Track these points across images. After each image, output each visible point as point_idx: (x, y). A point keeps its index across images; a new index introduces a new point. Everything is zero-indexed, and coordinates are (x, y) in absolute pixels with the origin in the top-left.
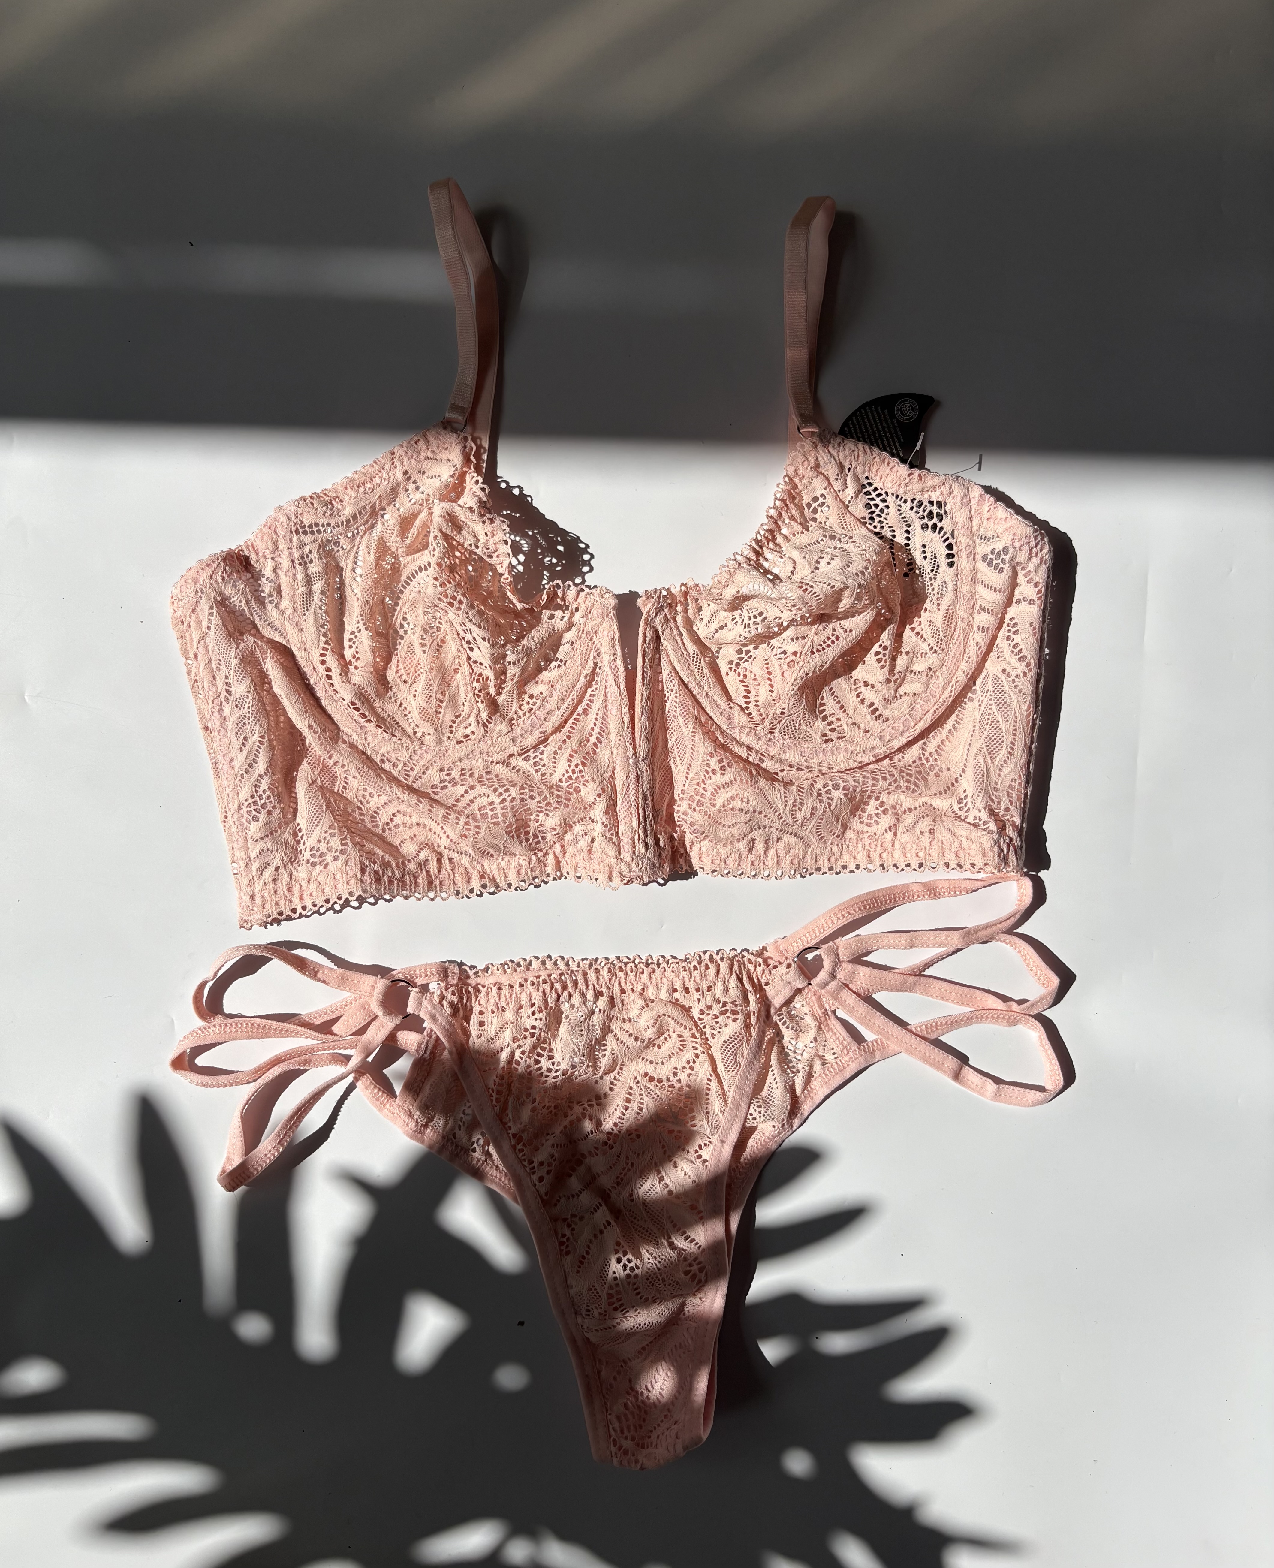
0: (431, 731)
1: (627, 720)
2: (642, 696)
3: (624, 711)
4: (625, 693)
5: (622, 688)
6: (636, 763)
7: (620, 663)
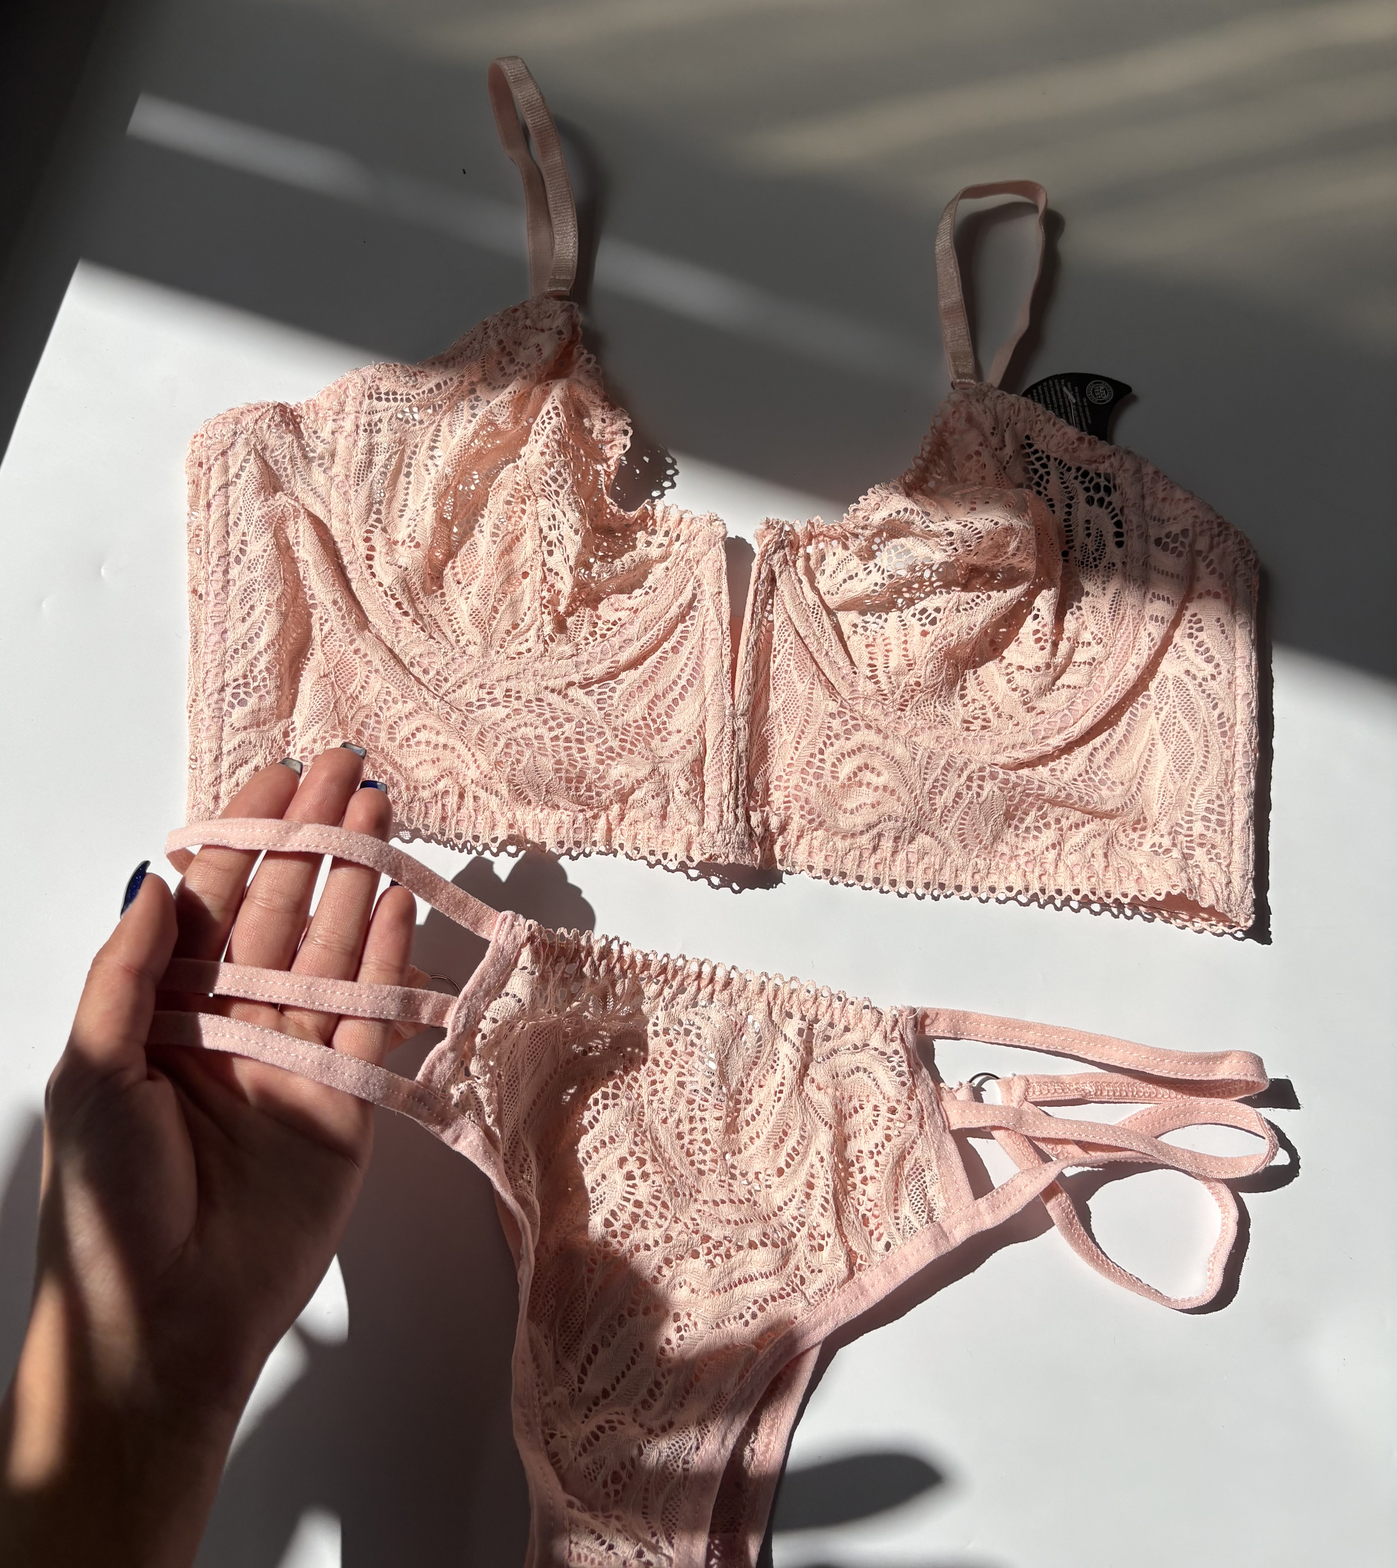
0: (479, 639)
1: (727, 664)
2: (748, 640)
3: (724, 652)
4: (728, 633)
5: (724, 627)
6: (734, 716)
7: (725, 597)
